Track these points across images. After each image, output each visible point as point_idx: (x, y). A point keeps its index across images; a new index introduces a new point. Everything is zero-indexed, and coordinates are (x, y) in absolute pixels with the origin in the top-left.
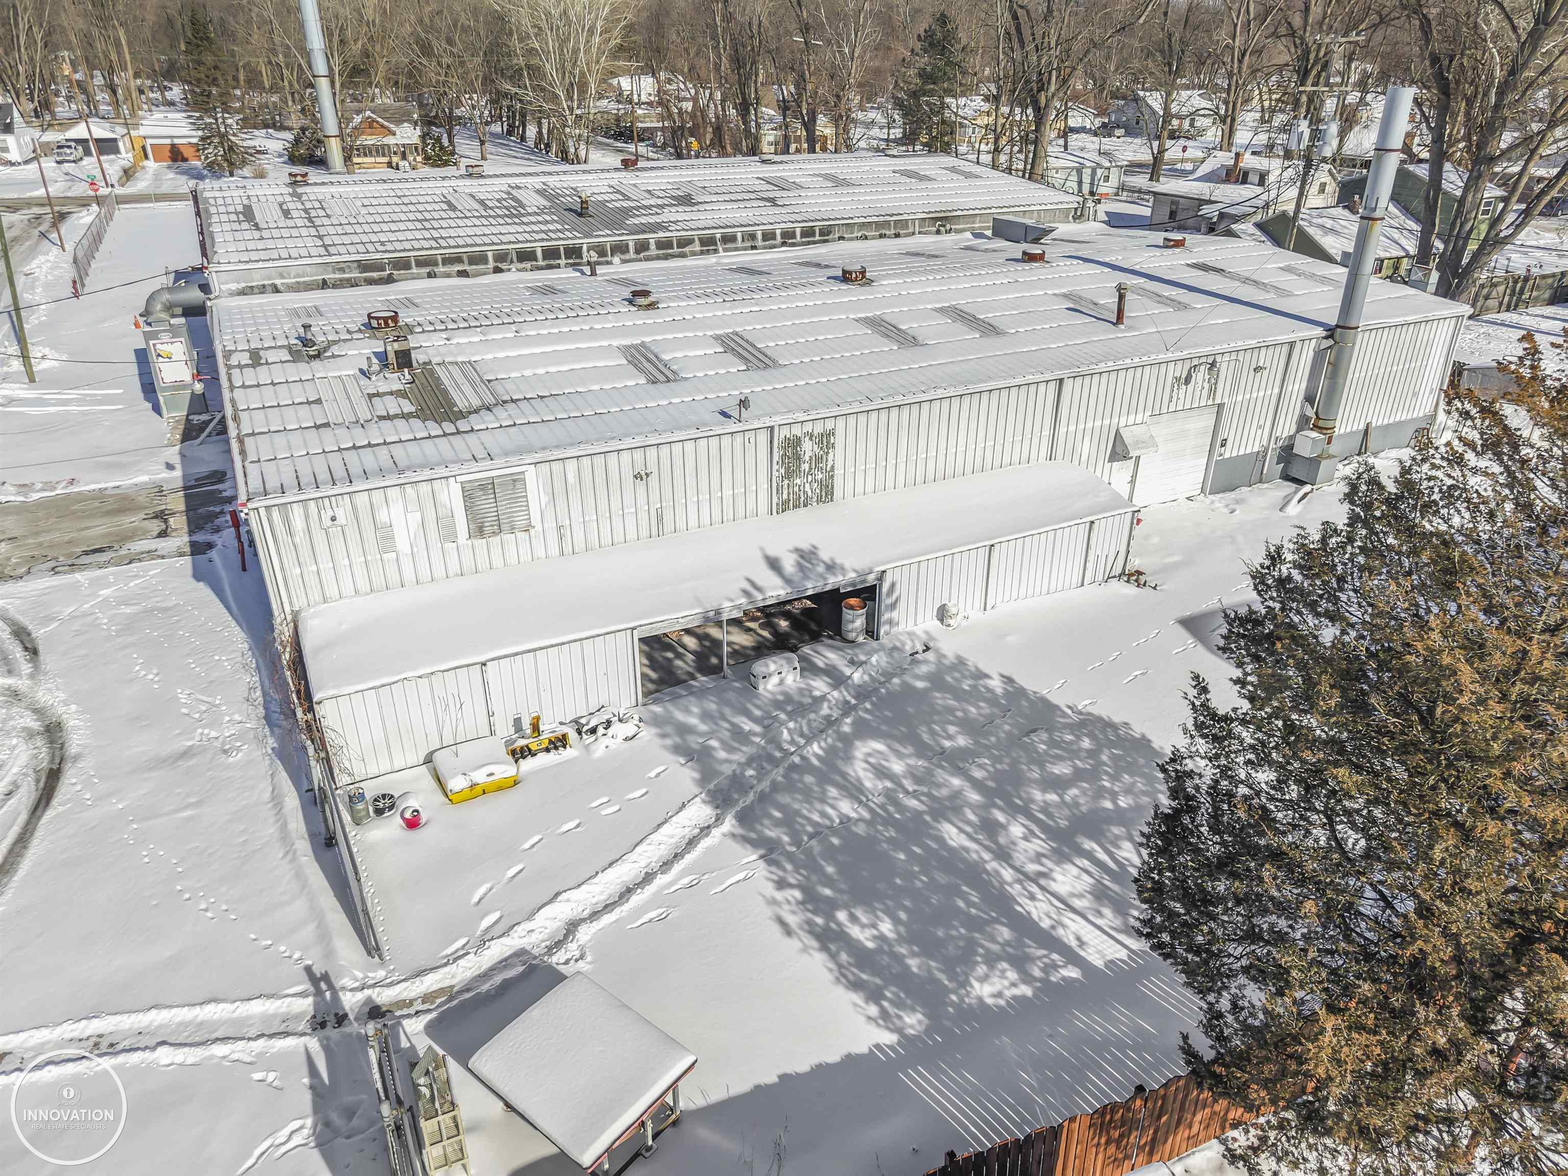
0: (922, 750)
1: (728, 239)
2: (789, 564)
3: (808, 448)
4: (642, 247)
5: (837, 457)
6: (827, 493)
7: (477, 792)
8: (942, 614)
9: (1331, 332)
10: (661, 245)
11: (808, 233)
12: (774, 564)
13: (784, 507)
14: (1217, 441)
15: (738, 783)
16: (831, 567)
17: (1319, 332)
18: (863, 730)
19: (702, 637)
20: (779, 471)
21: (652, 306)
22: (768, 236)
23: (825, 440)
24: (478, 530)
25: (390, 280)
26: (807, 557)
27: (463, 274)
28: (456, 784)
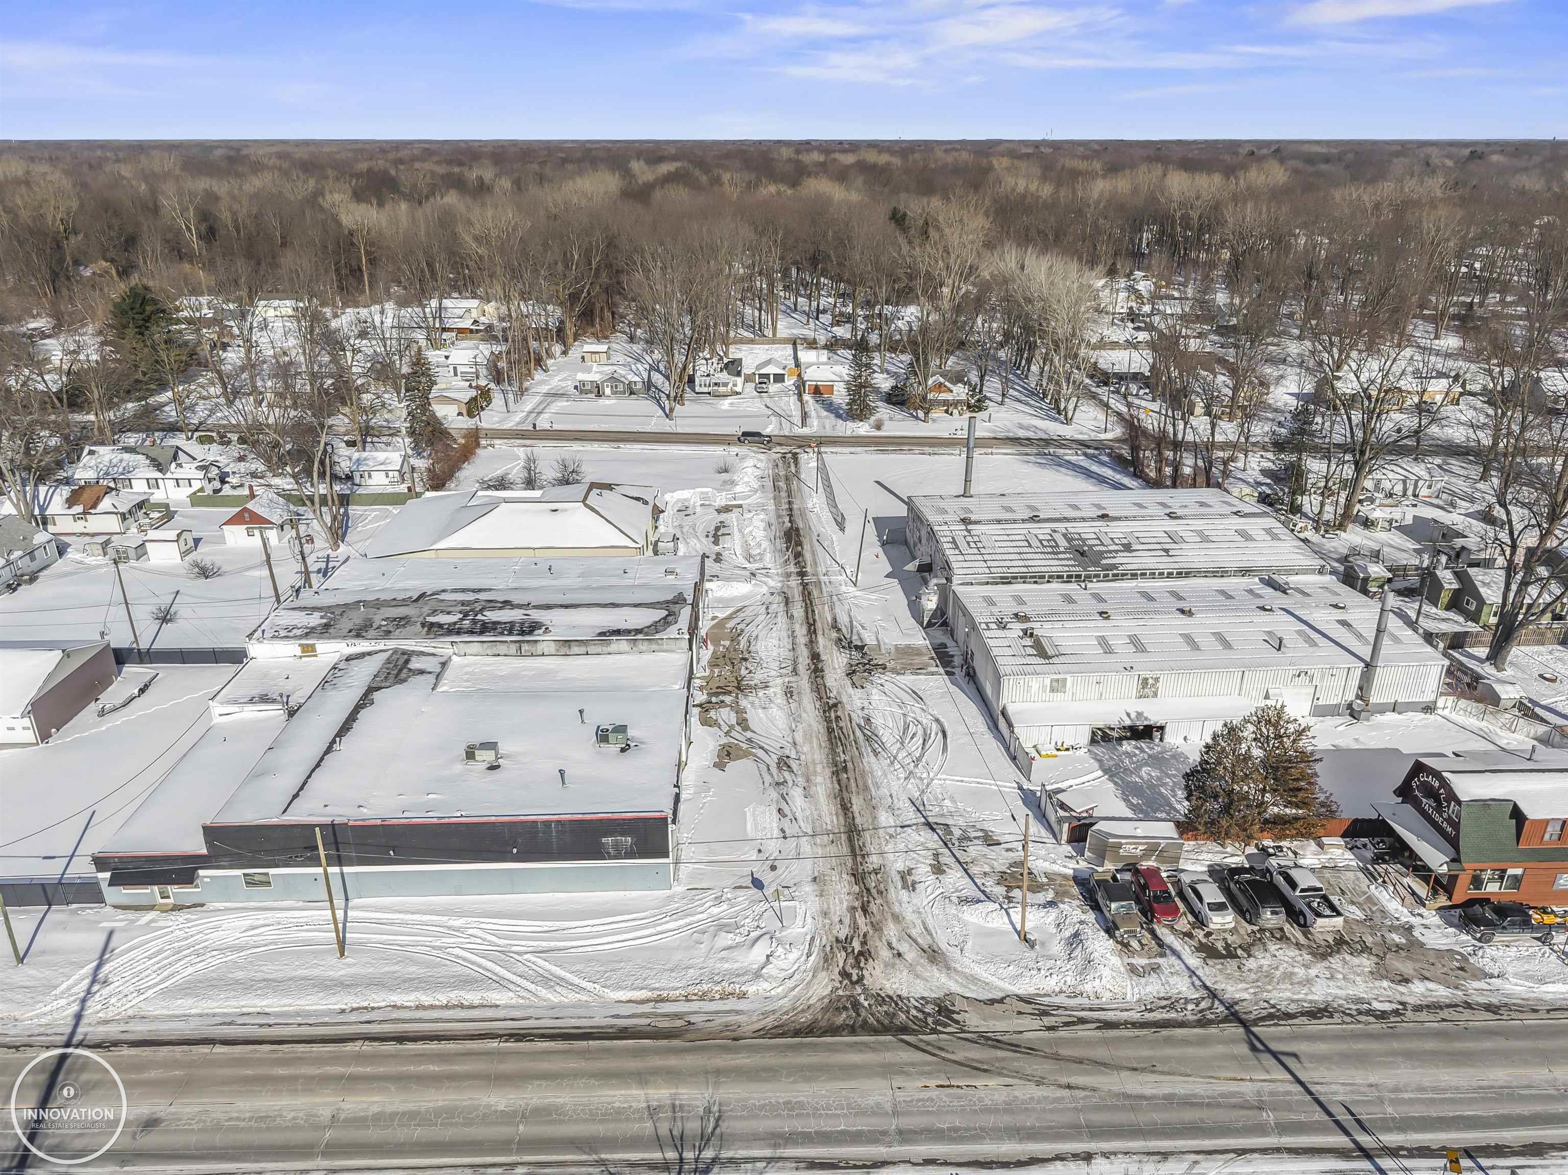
0: (1162, 771)
1: (1143, 574)
2: (1133, 716)
3: (1150, 681)
4: (1106, 576)
5: (1160, 685)
6: (1155, 695)
7: (1048, 756)
8: (1185, 739)
9: (1367, 665)
10: (1114, 575)
11: (1179, 573)
12: (1128, 715)
13: (1141, 697)
14: (1315, 698)
15: (1110, 769)
16: (1146, 719)
17: (1362, 665)
18: (1147, 764)
19: (1104, 732)
20: (1140, 686)
21: (1108, 618)
22: (1161, 574)
23: (1157, 680)
24: (1052, 690)
25: (1010, 583)
26: (1139, 714)
27: (1035, 582)
28: (1043, 753)
